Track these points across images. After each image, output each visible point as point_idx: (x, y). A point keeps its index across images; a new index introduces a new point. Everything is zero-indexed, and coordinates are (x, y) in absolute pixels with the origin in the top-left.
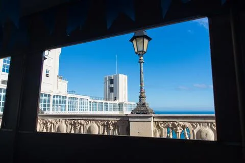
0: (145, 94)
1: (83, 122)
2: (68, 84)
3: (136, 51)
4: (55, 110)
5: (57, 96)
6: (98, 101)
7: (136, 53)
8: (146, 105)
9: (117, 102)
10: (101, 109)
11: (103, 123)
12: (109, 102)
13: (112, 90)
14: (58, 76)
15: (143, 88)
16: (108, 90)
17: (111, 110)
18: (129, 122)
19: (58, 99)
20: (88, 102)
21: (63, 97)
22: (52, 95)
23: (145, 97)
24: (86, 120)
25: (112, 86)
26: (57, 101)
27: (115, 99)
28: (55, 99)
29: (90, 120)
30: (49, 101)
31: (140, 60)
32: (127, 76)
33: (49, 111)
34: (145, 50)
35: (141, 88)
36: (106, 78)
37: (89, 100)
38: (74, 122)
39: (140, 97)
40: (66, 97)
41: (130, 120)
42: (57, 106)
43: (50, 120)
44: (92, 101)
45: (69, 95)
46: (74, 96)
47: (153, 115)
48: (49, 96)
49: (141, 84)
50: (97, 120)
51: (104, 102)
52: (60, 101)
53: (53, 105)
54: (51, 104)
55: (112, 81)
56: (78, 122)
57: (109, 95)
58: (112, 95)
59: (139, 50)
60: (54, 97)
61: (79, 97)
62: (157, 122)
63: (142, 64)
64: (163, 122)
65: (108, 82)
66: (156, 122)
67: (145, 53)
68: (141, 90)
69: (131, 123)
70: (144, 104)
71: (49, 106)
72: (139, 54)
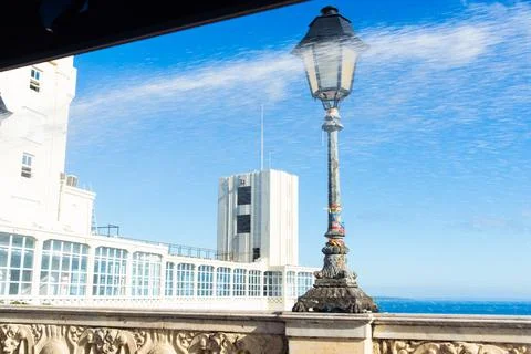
0: (344, 239)
1: (127, 337)
2: (95, 202)
3: (315, 89)
4: (50, 290)
5: (57, 243)
6: (198, 263)
7: (315, 96)
8: (349, 281)
9: (262, 265)
10: (205, 290)
11: (194, 342)
12: (233, 265)
13: (244, 224)
14: (62, 176)
15: (339, 219)
16: (233, 224)
17: (239, 292)
18: (285, 340)
19: (60, 253)
20: (164, 266)
21: (77, 245)
22: (41, 238)
23: (342, 251)
24: (140, 329)
25: (246, 210)
26: (56, 261)
27: (257, 254)
28: (51, 253)
29: (152, 331)
30: (29, 260)
31: (329, 118)
32: (296, 178)
33: (29, 292)
34: (345, 84)
35: (331, 218)
36: (225, 184)
37: (167, 258)
38: (96, 336)
39: (327, 252)
40: (86, 246)
41: (290, 331)
42: (56, 275)
43: (15, 328)
44: (177, 261)
45: (96, 241)
46: (114, 242)
47: (371, 316)
48: (31, 241)
49: (330, 205)
50: (177, 332)
51: (218, 264)
52: (66, 261)
53: (43, 275)
54: (37, 268)
55: (244, 195)
56: (108, 337)
57: (236, 240)
58: (246, 240)
59: (324, 86)
60: (46, 244)
61: (131, 247)
62: (387, 340)
63: (335, 134)
64: (409, 341)
65: (233, 198)
66: (380, 341)
67: (346, 94)
68: (330, 227)
69: (292, 344)
70: (342, 275)
71: (28, 275)
72: (325, 100)
